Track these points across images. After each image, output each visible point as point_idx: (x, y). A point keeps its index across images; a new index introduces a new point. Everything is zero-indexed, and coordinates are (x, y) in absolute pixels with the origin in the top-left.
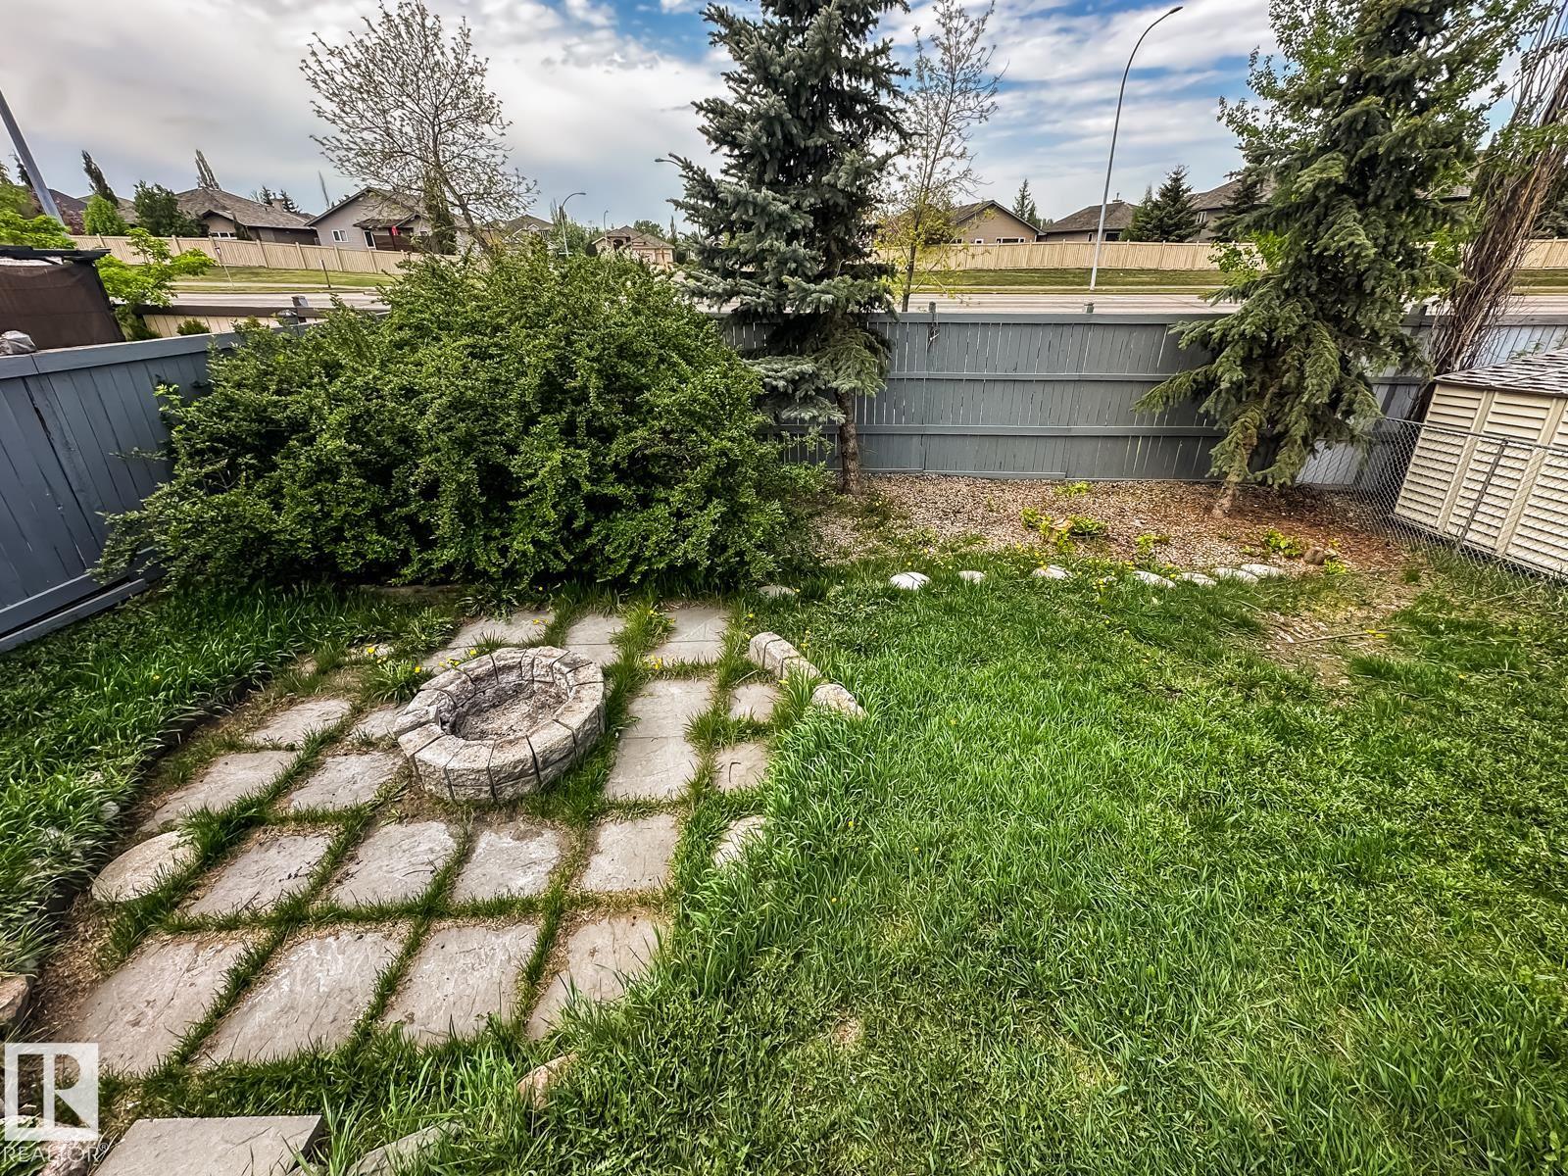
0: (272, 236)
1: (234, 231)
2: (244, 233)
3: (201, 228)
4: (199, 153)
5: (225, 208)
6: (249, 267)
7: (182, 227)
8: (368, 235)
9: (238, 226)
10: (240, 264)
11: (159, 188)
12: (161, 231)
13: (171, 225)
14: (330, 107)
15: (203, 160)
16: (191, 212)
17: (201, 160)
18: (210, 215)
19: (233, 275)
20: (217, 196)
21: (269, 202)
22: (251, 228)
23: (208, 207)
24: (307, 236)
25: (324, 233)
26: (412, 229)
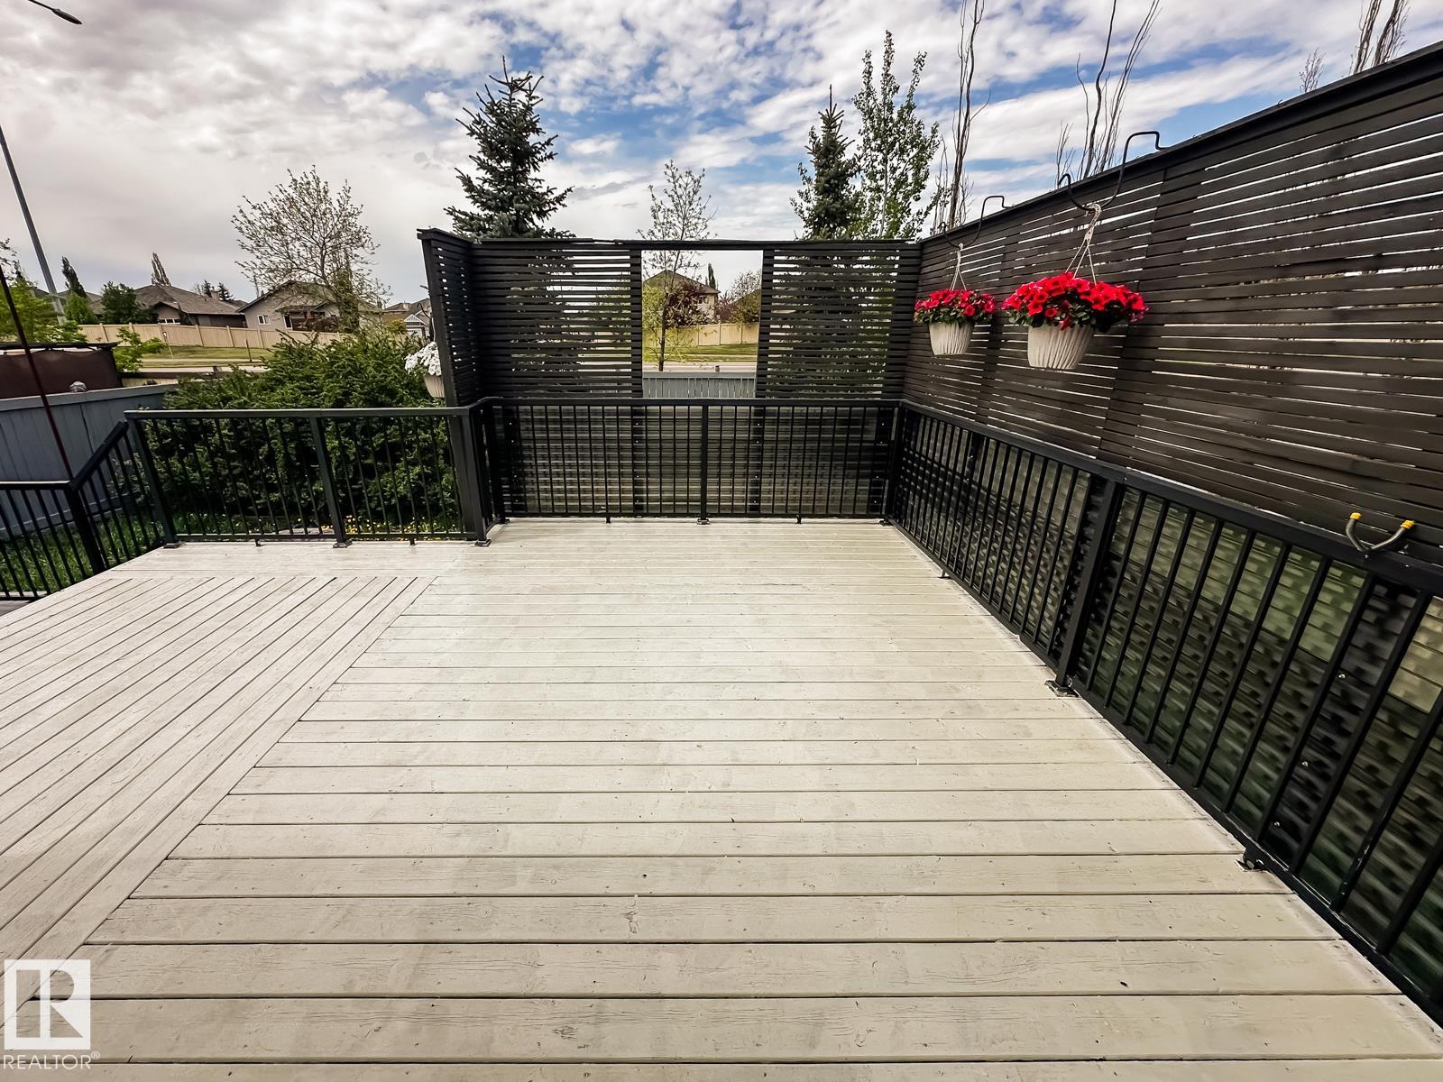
0: (208, 320)
1: (178, 318)
2: (186, 319)
3: (151, 317)
4: (155, 255)
5: (172, 300)
6: (188, 347)
7: (137, 316)
8: (287, 319)
9: (181, 314)
10: (181, 344)
11: (122, 286)
12: (121, 320)
13: (130, 315)
14: (250, 243)
15: (157, 261)
16: (144, 303)
17: (156, 262)
18: (161, 306)
19: (174, 353)
20: (167, 290)
21: (209, 293)
22: (191, 315)
23: (159, 299)
24: (237, 321)
25: (252, 319)
26: (323, 314)
